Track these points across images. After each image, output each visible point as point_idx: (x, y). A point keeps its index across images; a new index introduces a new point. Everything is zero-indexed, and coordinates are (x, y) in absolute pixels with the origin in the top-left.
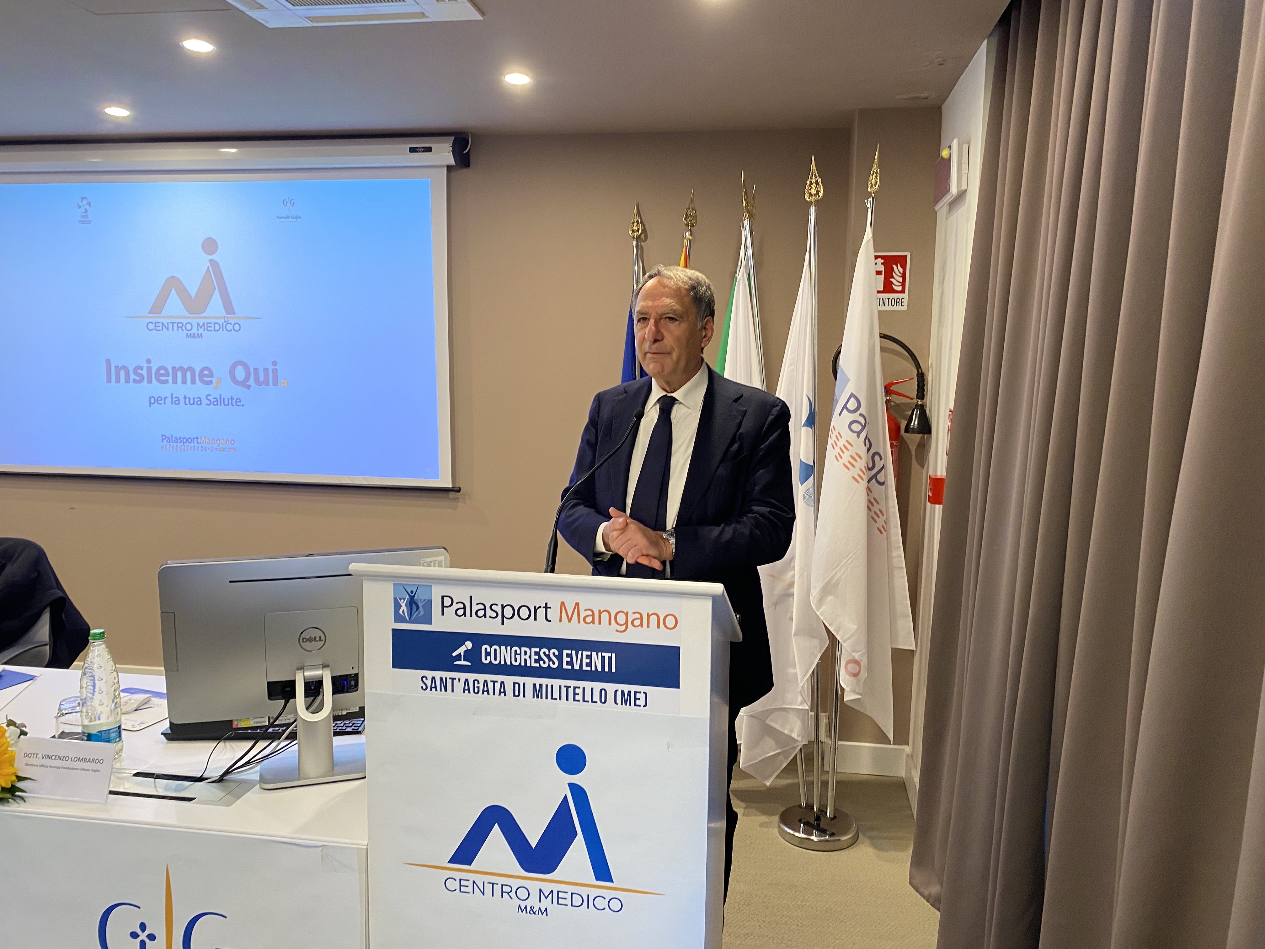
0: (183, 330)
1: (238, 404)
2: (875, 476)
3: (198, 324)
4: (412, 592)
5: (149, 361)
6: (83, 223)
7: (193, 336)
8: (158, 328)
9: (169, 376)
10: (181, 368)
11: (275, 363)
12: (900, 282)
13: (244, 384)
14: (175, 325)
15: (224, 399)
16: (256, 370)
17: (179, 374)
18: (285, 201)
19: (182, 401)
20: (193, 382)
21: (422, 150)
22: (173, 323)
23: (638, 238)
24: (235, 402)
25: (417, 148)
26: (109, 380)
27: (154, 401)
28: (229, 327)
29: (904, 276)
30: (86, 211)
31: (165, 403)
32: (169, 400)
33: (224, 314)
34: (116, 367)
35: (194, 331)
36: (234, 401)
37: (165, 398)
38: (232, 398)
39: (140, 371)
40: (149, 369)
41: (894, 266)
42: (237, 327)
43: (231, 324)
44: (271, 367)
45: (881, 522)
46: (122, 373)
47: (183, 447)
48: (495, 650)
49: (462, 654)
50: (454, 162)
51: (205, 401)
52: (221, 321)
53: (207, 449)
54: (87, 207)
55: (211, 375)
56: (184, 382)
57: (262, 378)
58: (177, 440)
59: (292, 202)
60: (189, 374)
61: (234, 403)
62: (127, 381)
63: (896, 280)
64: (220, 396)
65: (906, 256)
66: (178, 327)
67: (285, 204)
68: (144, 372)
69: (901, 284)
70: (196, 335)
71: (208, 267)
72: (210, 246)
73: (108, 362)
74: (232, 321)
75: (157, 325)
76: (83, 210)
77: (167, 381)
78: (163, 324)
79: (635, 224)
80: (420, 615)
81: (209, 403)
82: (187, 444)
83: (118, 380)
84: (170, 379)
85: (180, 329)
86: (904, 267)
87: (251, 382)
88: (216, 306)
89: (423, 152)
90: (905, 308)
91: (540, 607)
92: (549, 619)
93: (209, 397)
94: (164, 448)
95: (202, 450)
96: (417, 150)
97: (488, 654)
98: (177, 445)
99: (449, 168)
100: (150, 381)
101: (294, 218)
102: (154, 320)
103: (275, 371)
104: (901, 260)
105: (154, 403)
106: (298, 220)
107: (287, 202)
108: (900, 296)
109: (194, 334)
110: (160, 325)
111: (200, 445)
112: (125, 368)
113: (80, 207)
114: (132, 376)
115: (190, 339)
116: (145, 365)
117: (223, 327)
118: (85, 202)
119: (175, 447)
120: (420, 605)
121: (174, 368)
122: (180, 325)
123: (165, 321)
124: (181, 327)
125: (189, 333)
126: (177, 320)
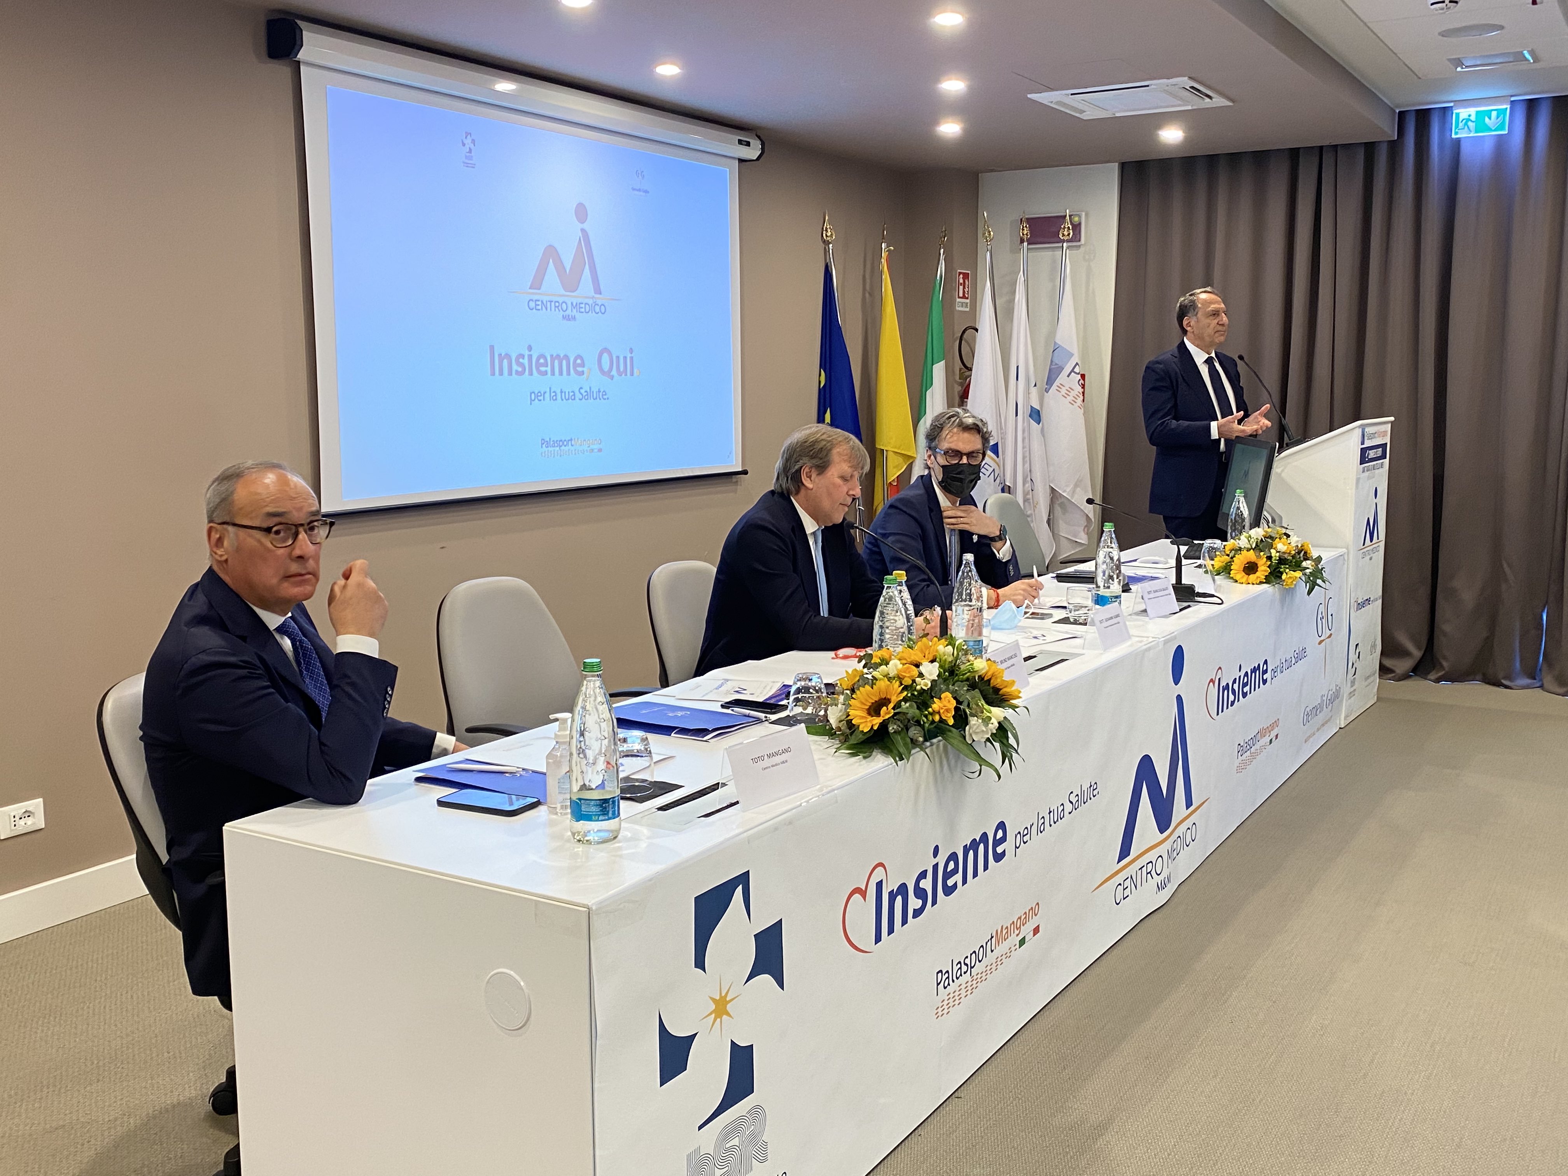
0: (559, 311)
1: (605, 397)
3: (573, 304)
5: (530, 348)
6: (467, 167)
7: (567, 318)
8: (537, 307)
9: (547, 366)
10: (558, 356)
11: (631, 351)
13: (608, 374)
14: (553, 303)
15: (593, 392)
16: (618, 357)
17: (556, 363)
19: (559, 395)
20: (568, 373)
21: (746, 143)
22: (551, 302)
23: (830, 242)
24: (602, 395)
25: (743, 141)
26: (493, 374)
27: (537, 396)
28: (597, 308)
30: (470, 151)
31: (544, 400)
32: (547, 395)
33: (592, 293)
34: (500, 355)
35: (569, 312)
37: (545, 393)
38: (599, 391)
40: (530, 357)
42: (603, 309)
43: (598, 305)
44: (629, 355)
46: (508, 363)
47: (559, 452)
50: (755, 159)
51: (578, 396)
52: (590, 302)
53: (580, 452)
54: (471, 146)
55: (583, 364)
56: (561, 373)
57: (620, 367)
58: (555, 444)
59: (643, 174)
60: (564, 362)
61: (601, 397)
62: (510, 373)
64: (588, 388)
65: (969, 274)
66: (555, 307)
67: (639, 174)
68: (525, 361)
70: (570, 317)
71: (580, 237)
72: (581, 213)
73: (492, 348)
74: (599, 302)
76: (466, 149)
77: (546, 373)
78: (542, 301)
79: (829, 230)
82: (563, 447)
83: (501, 373)
84: (549, 369)
85: (557, 309)
87: (614, 372)
88: (586, 284)
89: (744, 145)
90: (968, 309)
93: (581, 391)
94: (543, 455)
98: (554, 450)
100: (531, 374)
101: (644, 191)
102: (535, 297)
103: (632, 358)
105: (534, 400)
106: (648, 194)
110: (539, 303)
111: (574, 448)
112: (508, 356)
113: (466, 145)
114: (515, 367)
115: (565, 321)
116: (526, 353)
117: (592, 308)
118: (468, 138)
119: (551, 452)
121: (552, 356)
122: (557, 304)
123: (545, 299)
124: (558, 307)
125: (565, 314)
126: (555, 299)
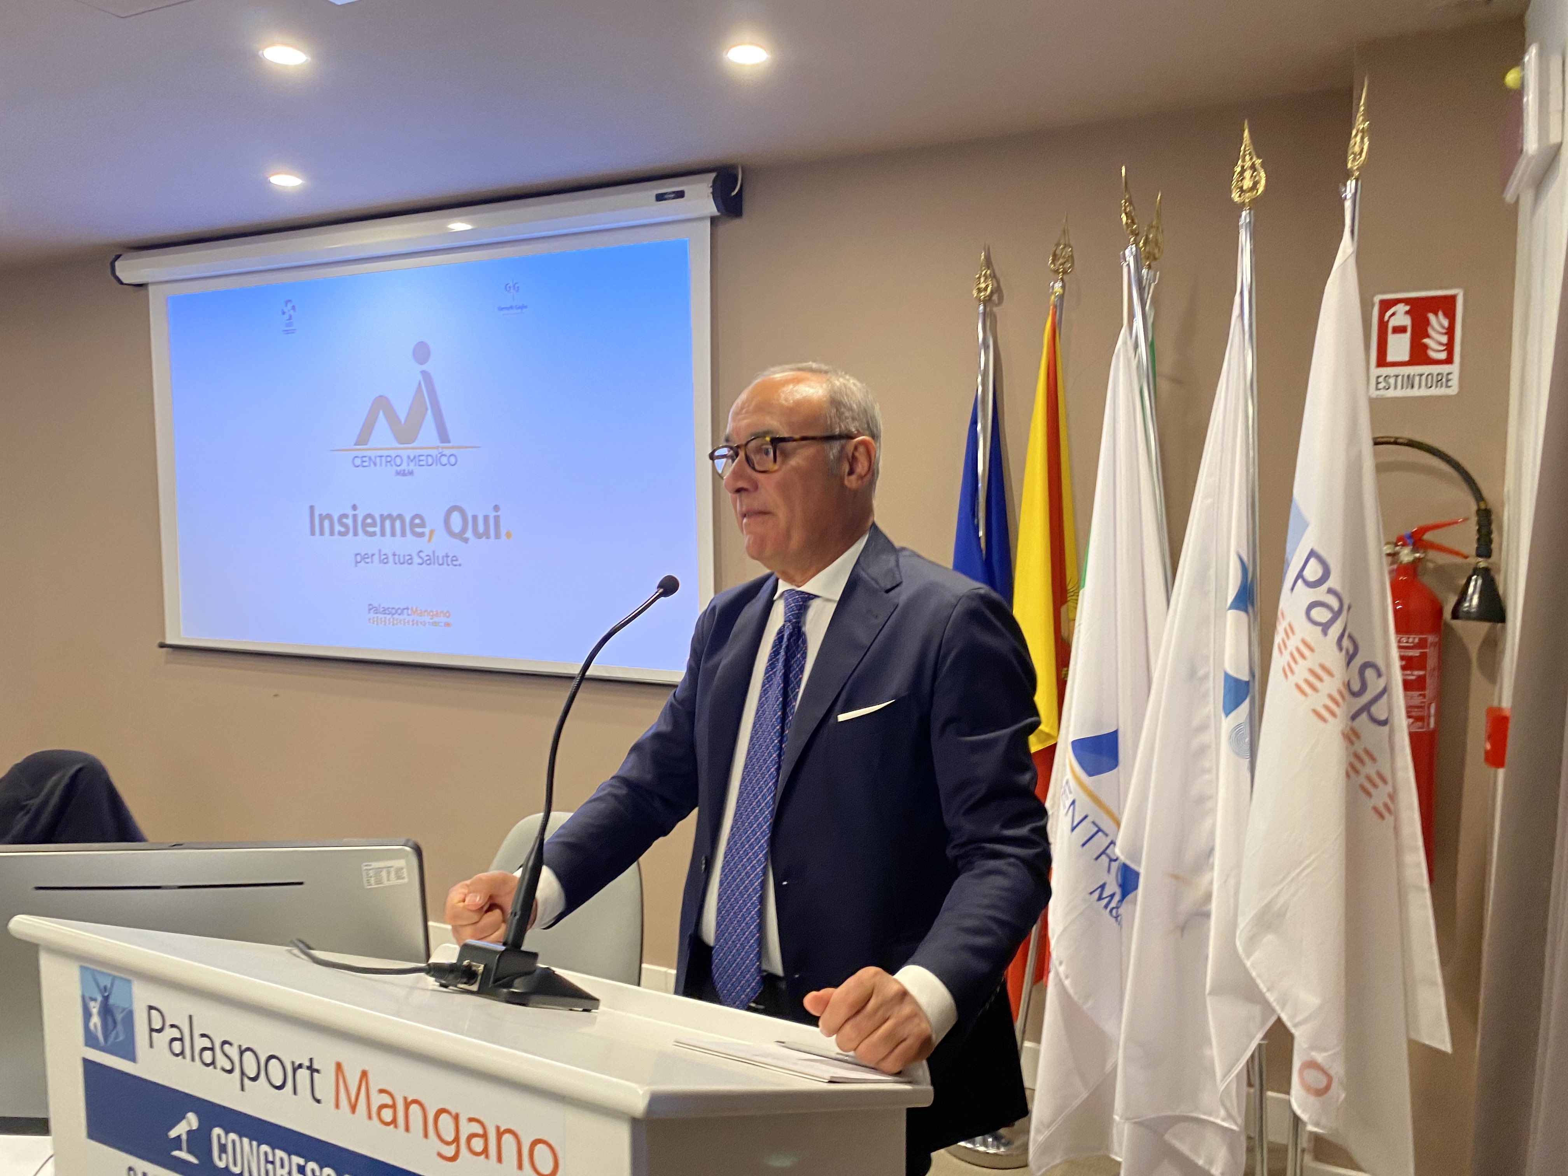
1: (455, 563)
2: (1366, 708)
3: (409, 457)
4: (105, 988)
5: (354, 507)
6: (288, 333)
7: (402, 473)
8: (365, 464)
9: (376, 526)
10: (389, 516)
11: (496, 508)
12: (1441, 344)
13: (460, 536)
15: (438, 557)
16: (475, 518)
17: (388, 524)
18: (508, 286)
19: (391, 559)
20: (403, 534)
21: (673, 196)
22: (381, 456)
23: (987, 301)
24: (452, 560)
25: (665, 194)
26: (313, 533)
27: (362, 558)
28: (444, 460)
29: (1450, 332)
30: (290, 317)
31: (372, 562)
32: (376, 557)
33: (437, 443)
34: (320, 515)
35: (404, 466)
36: (449, 559)
37: (373, 555)
38: (447, 556)
39: (344, 520)
40: (355, 517)
41: (1432, 317)
42: (452, 460)
44: (492, 514)
45: (1380, 797)
46: (326, 523)
47: (391, 620)
48: (234, 1142)
49: (184, 1137)
50: (715, 209)
51: (417, 560)
52: (434, 452)
53: (419, 623)
54: (292, 312)
55: (423, 525)
56: (393, 534)
57: (481, 529)
58: (385, 611)
59: (516, 286)
60: (398, 524)
61: (449, 562)
62: (332, 533)
63: (1435, 342)
64: (434, 552)
65: (1453, 298)
66: (387, 462)
67: (508, 289)
68: (349, 522)
69: (1443, 348)
71: (420, 383)
72: (422, 353)
73: (312, 508)
74: (447, 452)
75: (364, 459)
76: (287, 316)
77: (373, 534)
78: (370, 458)
79: (982, 280)
80: (118, 1040)
81: (421, 561)
82: (396, 616)
83: (322, 533)
84: (377, 529)
86: (1451, 316)
87: (469, 534)
88: (428, 433)
89: (674, 198)
90: (1454, 390)
91: (300, 1066)
92: (318, 1097)
93: (421, 554)
94: (371, 621)
95: (413, 624)
96: (666, 196)
97: (223, 1149)
98: (385, 618)
99: (714, 220)
100: (356, 534)
101: (519, 308)
102: (360, 454)
103: (497, 518)
104: (1446, 305)
105: (360, 562)
106: (524, 310)
107: (510, 287)
108: (1445, 369)
109: (404, 471)
111: (410, 618)
112: (329, 517)
113: (284, 313)
114: (338, 528)
115: (399, 477)
116: (351, 513)
117: (437, 460)
118: (290, 306)
119: (383, 620)
120: (119, 1017)
121: (381, 516)
122: (389, 459)
123: (372, 454)
124: (389, 462)
125: (399, 469)
126: (385, 453)
